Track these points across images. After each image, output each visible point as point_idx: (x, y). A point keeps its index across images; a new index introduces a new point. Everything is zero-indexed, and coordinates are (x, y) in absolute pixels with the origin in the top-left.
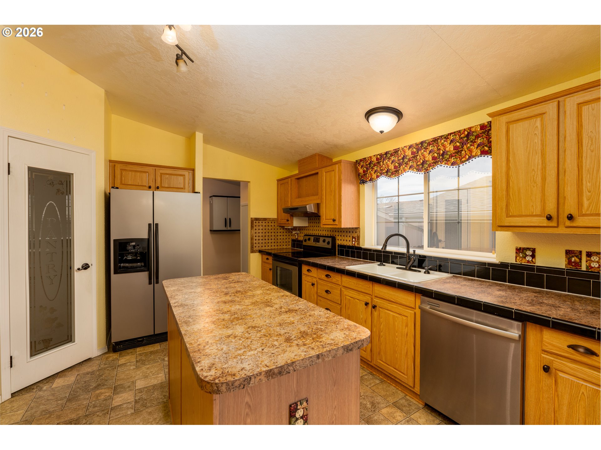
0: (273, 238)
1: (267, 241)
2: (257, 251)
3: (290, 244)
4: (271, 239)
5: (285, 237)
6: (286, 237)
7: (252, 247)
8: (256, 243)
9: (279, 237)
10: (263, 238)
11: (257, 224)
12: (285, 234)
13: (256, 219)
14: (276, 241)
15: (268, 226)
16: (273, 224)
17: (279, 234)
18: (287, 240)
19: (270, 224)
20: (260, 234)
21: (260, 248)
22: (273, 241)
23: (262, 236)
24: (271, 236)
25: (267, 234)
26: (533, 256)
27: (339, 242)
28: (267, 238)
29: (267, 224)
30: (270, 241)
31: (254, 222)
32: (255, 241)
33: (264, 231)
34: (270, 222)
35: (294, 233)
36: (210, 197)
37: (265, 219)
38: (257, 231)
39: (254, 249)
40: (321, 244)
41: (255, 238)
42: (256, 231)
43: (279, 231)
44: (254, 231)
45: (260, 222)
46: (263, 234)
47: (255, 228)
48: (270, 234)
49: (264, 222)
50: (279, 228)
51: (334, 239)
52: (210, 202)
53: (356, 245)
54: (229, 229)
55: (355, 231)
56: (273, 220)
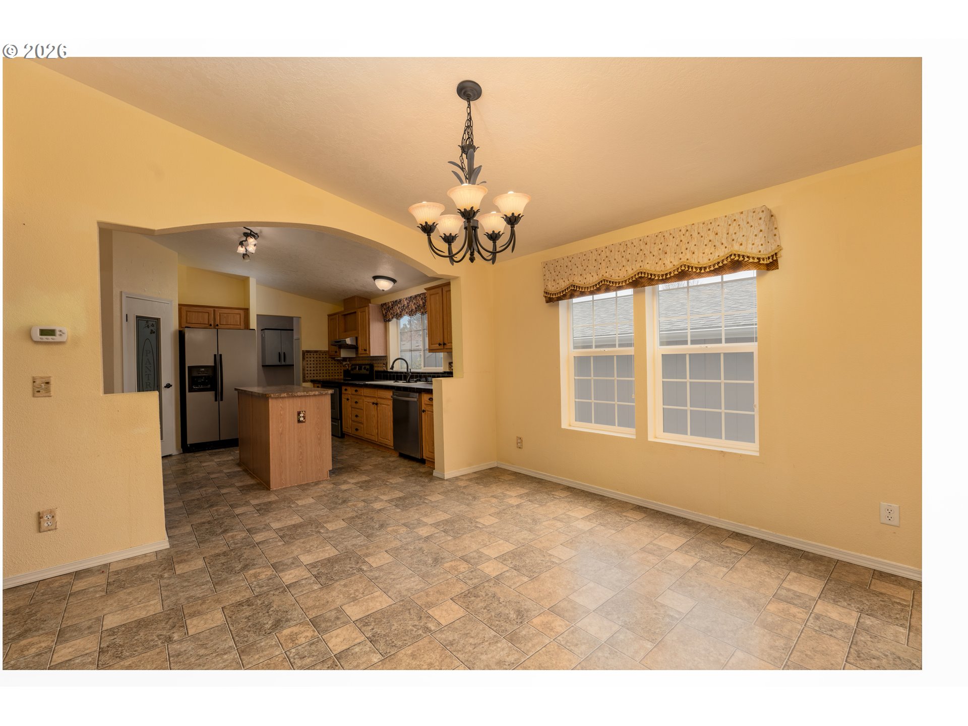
0: (325, 368)
1: (318, 372)
2: (309, 380)
3: (342, 374)
4: (323, 370)
5: (336, 368)
6: (338, 368)
7: (304, 377)
8: (307, 374)
9: (331, 368)
10: (315, 369)
11: (309, 356)
12: (336, 365)
13: (308, 352)
14: (328, 371)
15: (320, 358)
16: (324, 356)
17: (331, 365)
18: (339, 371)
19: (321, 356)
20: (312, 365)
21: (312, 378)
22: (325, 371)
23: (314, 367)
24: (323, 367)
25: (319, 365)
27: (376, 369)
28: (318, 369)
29: (318, 356)
30: (322, 372)
31: (306, 354)
32: (306, 372)
33: (316, 362)
34: (321, 354)
35: (344, 363)
36: (262, 330)
37: (316, 352)
38: (309, 363)
39: (306, 378)
40: (363, 371)
41: (306, 369)
42: (307, 362)
43: (331, 362)
44: (305, 363)
45: (312, 354)
46: (315, 366)
47: (306, 359)
48: (321, 365)
49: (315, 354)
50: (330, 359)
51: (372, 366)
52: (262, 335)
53: (385, 370)
54: (283, 363)
55: (384, 359)
56: (325, 352)
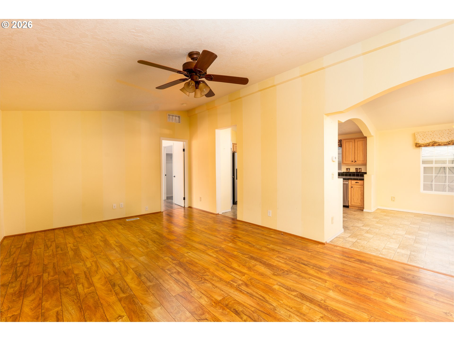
26: (350, 170)
